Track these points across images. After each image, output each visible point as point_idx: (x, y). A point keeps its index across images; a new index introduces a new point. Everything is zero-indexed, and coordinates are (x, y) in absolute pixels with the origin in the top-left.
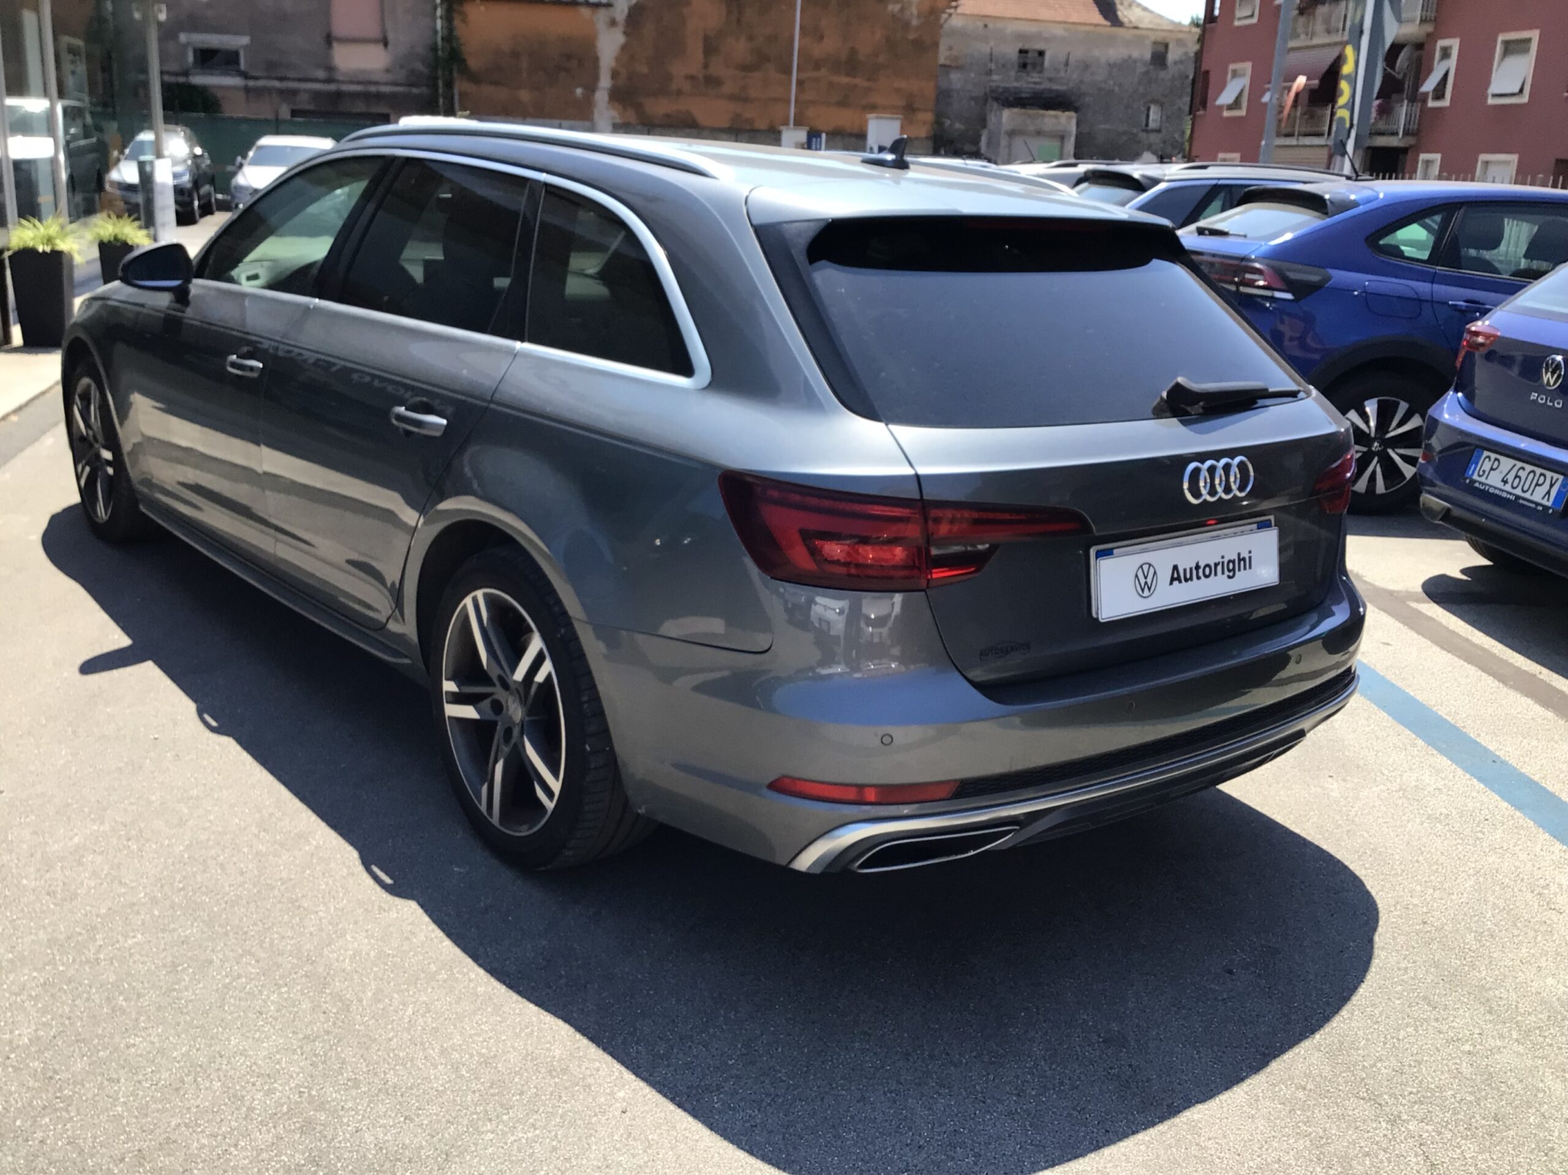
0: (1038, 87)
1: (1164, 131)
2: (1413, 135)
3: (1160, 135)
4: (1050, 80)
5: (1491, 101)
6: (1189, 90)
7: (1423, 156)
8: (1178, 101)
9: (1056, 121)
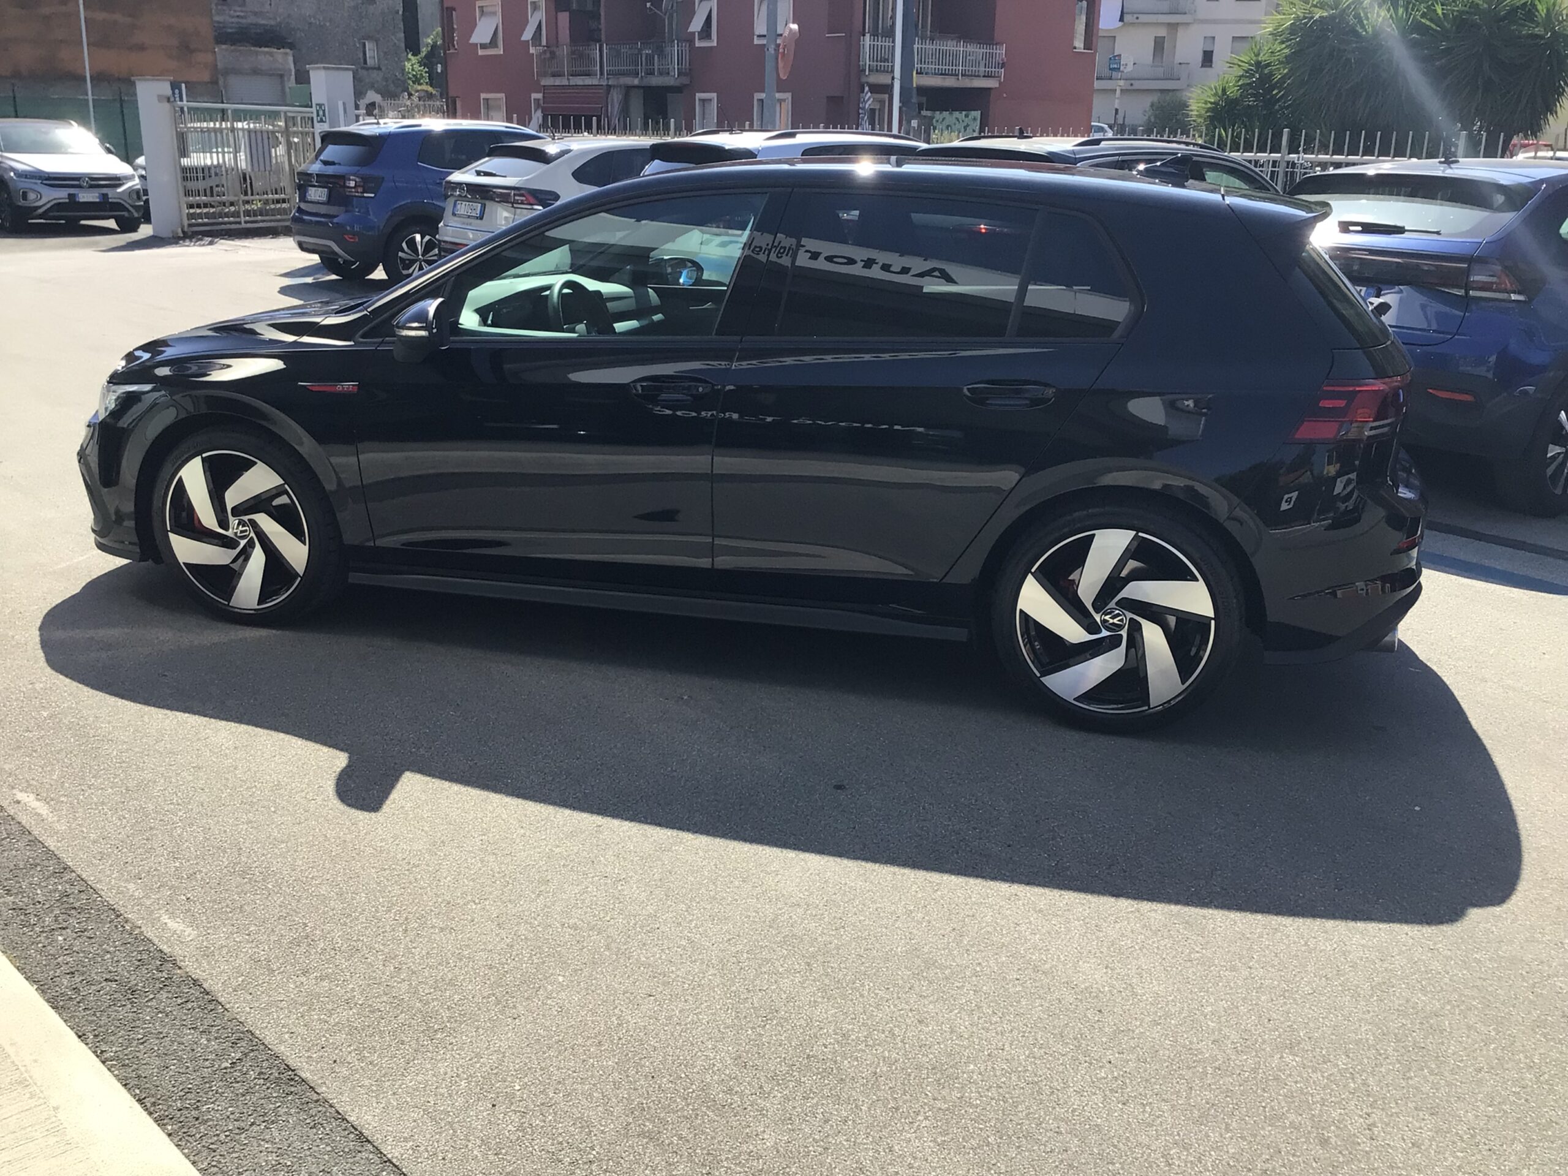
0: (244, 21)
1: (383, 69)
2: (685, 74)
3: (381, 74)
4: (255, 14)
5: (756, 41)
6: (401, 26)
7: (699, 96)
8: (393, 38)
9: (271, 59)
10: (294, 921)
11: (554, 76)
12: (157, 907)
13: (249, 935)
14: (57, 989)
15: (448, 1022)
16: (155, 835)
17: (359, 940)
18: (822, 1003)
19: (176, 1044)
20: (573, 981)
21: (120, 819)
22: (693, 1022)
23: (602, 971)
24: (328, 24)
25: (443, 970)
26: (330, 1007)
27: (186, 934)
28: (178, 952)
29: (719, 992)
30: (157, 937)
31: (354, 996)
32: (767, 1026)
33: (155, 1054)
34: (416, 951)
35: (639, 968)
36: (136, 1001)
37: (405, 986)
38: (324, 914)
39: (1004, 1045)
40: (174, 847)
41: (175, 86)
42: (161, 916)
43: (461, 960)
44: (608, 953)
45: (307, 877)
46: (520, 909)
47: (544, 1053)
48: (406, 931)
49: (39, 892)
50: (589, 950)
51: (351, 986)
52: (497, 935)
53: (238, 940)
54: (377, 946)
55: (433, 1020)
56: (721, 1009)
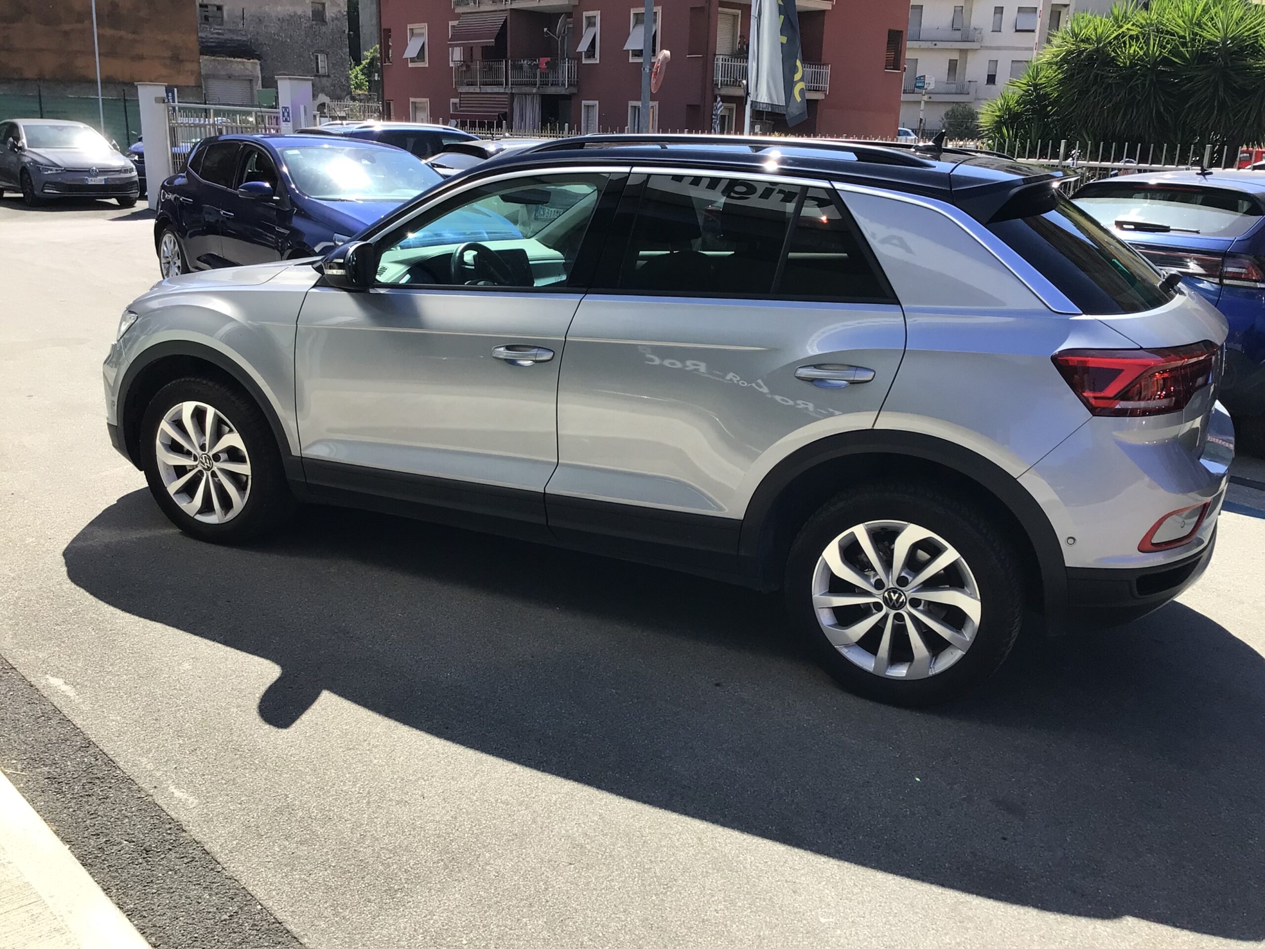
0: (221, 36)
1: (332, 76)
2: (574, 86)
3: (330, 80)
4: (231, 31)
5: (631, 60)
6: (347, 43)
7: (584, 102)
8: (339, 51)
9: (242, 67)
10: (277, 792)
11: (468, 85)
12: (165, 778)
13: (240, 804)
14: (86, 848)
15: (406, 883)
16: (162, 715)
17: (330, 810)
18: (713, 874)
19: (184, 898)
20: (507, 850)
21: (133, 702)
22: (606, 888)
23: (530, 841)
24: (289, 40)
25: (400, 837)
26: (308, 868)
27: (189, 802)
28: (182, 816)
29: (627, 863)
30: (166, 804)
31: (328, 859)
32: (668, 893)
33: (167, 906)
34: (378, 821)
35: (560, 840)
36: (150, 859)
37: (369, 851)
38: (302, 786)
39: (864, 913)
40: (178, 726)
41: (169, 90)
42: (169, 786)
43: (414, 829)
44: (534, 826)
45: (287, 755)
46: (461, 786)
47: (485, 912)
48: (368, 802)
49: (69, 763)
50: (519, 823)
51: (325, 850)
52: (443, 808)
53: (232, 808)
54: (345, 815)
55: (394, 882)
56: (629, 877)
